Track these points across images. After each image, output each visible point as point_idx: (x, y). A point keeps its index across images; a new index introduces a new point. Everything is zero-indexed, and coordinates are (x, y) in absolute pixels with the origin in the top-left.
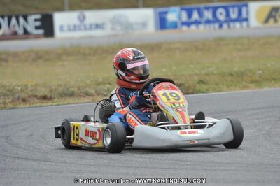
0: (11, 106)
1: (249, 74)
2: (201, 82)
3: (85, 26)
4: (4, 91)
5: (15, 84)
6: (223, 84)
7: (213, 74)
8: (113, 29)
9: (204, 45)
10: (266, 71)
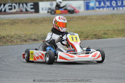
0: (20, 43)
2: (105, 34)
4: (17, 37)
5: (21, 33)
6: (115, 35)
7: (110, 30)
9: (106, 17)
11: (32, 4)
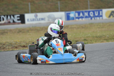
0: (11, 50)
1: (103, 37)
2: (85, 40)
3: (37, 19)
4: (8, 44)
5: (12, 41)
6: (93, 41)
7: (89, 37)
8: (48, 20)
9: (85, 26)
10: (110, 36)
11: (19, 15)
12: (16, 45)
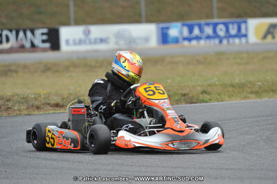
0: (26, 112)
1: (249, 86)
3: (90, 40)
4: (19, 99)
5: (28, 92)
6: (225, 95)
7: (216, 85)
8: (117, 43)
9: (205, 59)
10: (265, 83)
11: (45, 31)
12: (36, 103)
